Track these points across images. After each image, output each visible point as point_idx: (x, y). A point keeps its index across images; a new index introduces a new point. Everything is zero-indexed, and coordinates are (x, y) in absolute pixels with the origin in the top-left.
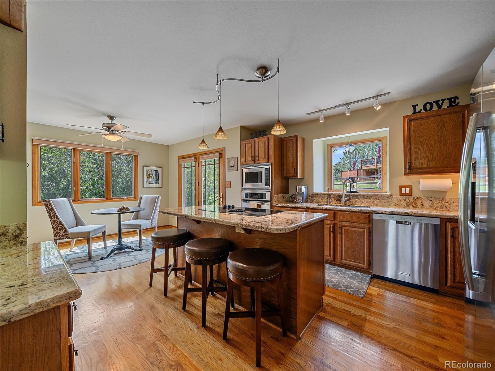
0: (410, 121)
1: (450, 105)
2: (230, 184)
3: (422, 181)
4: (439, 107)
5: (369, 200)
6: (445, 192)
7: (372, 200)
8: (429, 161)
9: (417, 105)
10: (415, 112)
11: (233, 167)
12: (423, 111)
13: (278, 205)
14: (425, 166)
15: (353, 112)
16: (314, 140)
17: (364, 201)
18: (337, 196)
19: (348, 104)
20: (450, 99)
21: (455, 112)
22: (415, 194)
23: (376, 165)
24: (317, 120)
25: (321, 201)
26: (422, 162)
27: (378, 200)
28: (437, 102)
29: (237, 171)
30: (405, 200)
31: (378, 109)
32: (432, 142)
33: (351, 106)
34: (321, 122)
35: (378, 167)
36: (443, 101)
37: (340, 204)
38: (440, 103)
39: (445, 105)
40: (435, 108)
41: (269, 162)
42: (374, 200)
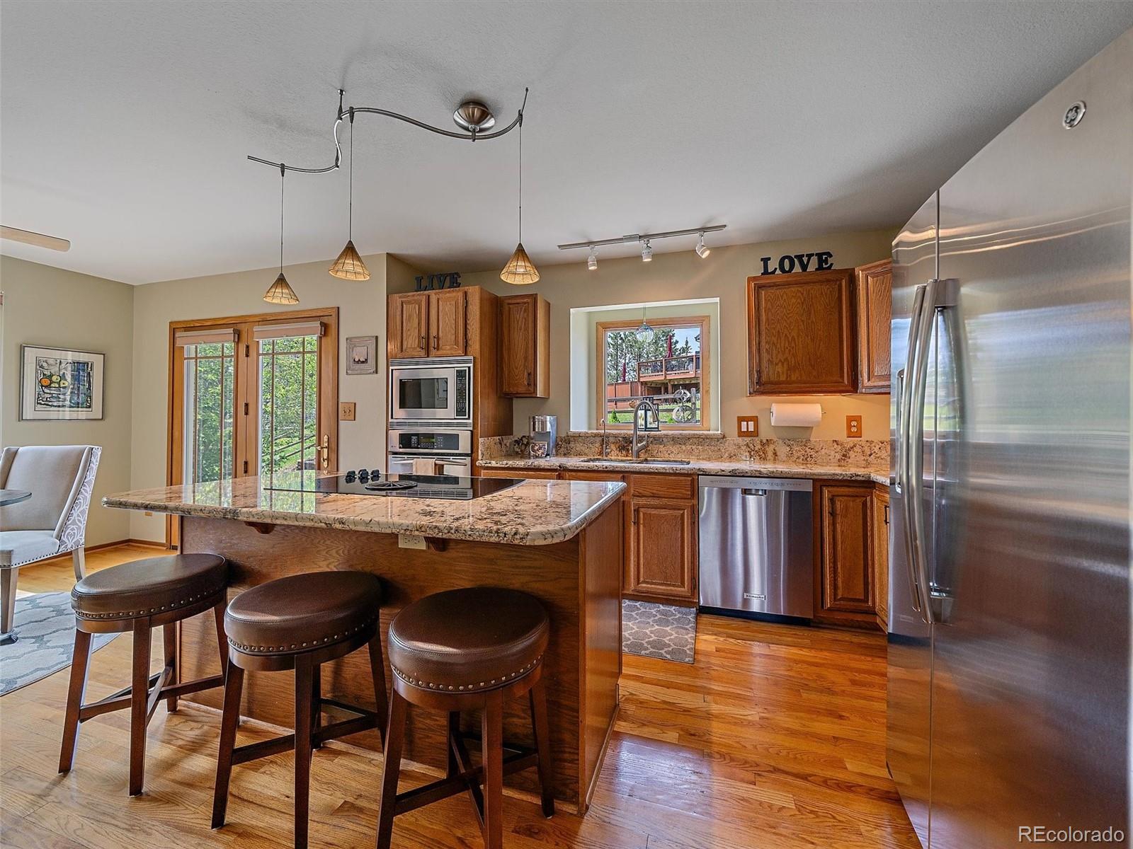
0: (759, 288)
1: (820, 268)
2: (352, 411)
3: (775, 408)
4: (804, 267)
5: (683, 447)
6: (807, 429)
7: (689, 447)
8: (789, 369)
9: (769, 259)
10: (766, 272)
11: (363, 362)
12: (778, 272)
13: (490, 465)
14: (783, 378)
15: (656, 256)
16: (571, 310)
17: (675, 449)
18: (621, 439)
19: (647, 237)
20: (819, 255)
21: (828, 281)
22: (765, 434)
23: (664, 373)
24: (583, 263)
25: (586, 451)
26: (776, 372)
27: (700, 447)
28: (800, 257)
29: (375, 375)
30: (747, 445)
31: (704, 256)
32: (794, 334)
33: (652, 242)
34: (590, 268)
35: (668, 377)
36: (809, 256)
37: (627, 456)
38: (805, 259)
39: (812, 267)
40: (797, 269)
41: (466, 355)
42: (694, 447)
